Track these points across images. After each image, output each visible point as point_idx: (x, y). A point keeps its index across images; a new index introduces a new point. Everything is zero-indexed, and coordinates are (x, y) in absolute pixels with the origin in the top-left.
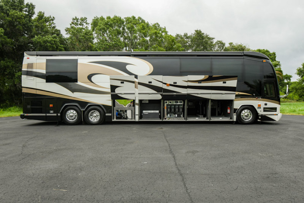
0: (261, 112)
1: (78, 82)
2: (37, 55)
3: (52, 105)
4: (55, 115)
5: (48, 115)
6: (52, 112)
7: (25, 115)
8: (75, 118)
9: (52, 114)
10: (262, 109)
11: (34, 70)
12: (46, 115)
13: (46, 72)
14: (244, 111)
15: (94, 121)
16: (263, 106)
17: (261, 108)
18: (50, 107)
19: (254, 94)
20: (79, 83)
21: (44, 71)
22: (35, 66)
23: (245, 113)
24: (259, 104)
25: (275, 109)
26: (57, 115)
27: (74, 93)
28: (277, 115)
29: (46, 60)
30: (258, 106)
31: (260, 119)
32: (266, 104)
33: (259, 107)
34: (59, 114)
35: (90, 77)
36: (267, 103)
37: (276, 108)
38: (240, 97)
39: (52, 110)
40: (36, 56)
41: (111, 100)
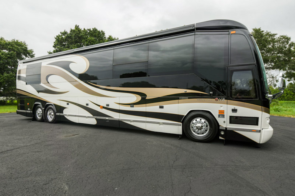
0: (224, 123)
1: (41, 83)
2: (24, 63)
3: (29, 104)
5: (27, 111)
6: (29, 109)
8: (41, 116)
9: (29, 111)
10: (227, 119)
11: (21, 75)
14: (195, 119)
15: (50, 120)
16: (229, 113)
17: (225, 116)
21: (25, 76)
22: (21, 72)
24: (222, 109)
25: (254, 121)
27: (39, 93)
28: (260, 131)
29: (26, 66)
30: (219, 112)
31: (222, 136)
32: (234, 111)
33: (222, 114)
35: (47, 78)
36: (236, 107)
37: (258, 118)
38: (188, 97)
41: (60, 100)
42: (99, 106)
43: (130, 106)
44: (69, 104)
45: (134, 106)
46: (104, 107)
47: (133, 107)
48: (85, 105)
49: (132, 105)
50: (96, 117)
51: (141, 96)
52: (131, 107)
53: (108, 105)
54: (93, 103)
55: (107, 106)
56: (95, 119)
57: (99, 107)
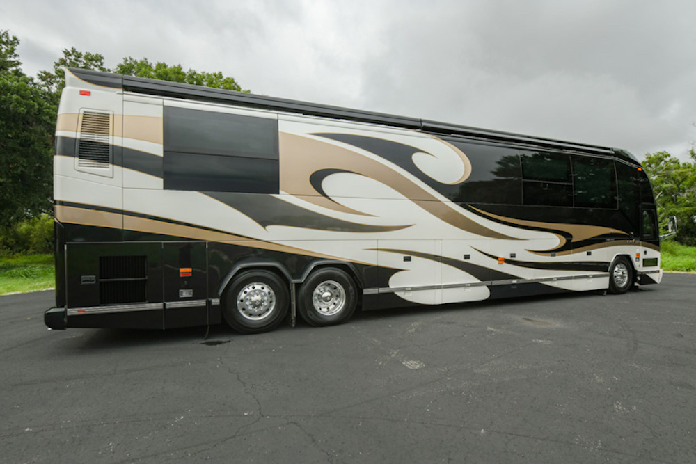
0: (639, 267)
1: (281, 191)
2: (124, 88)
3: (189, 270)
4: (202, 303)
5: (171, 305)
6: (185, 293)
7: (72, 311)
8: (268, 310)
9: (186, 300)
10: (641, 262)
11: (115, 140)
12: (165, 305)
13: (165, 152)
15: (327, 314)
16: (642, 256)
17: (640, 259)
18: (181, 276)
19: (632, 233)
20: (283, 196)
21: (156, 149)
22: (115, 125)
23: (619, 271)
24: (638, 251)
25: (655, 261)
26: (209, 303)
27: (268, 227)
28: (658, 272)
29: (161, 108)
31: (638, 282)
32: (646, 253)
33: (638, 257)
34: (216, 302)
35: (317, 180)
37: (657, 259)
38: (614, 238)
39: (187, 288)
40: (120, 91)
41: (378, 250)
42: (496, 258)
43: (550, 254)
44: (413, 258)
45: (557, 253)
46: (506, 261)
47: (554, 255)
48: (462, 259)
49: (553, 253)
50: (490, 282)
51: (565, 237)
52: (552, 256)
53: (513, 256)
54: (482, 252)
55: (511, 257)
56: (488, 286)
57: (497, 262)
